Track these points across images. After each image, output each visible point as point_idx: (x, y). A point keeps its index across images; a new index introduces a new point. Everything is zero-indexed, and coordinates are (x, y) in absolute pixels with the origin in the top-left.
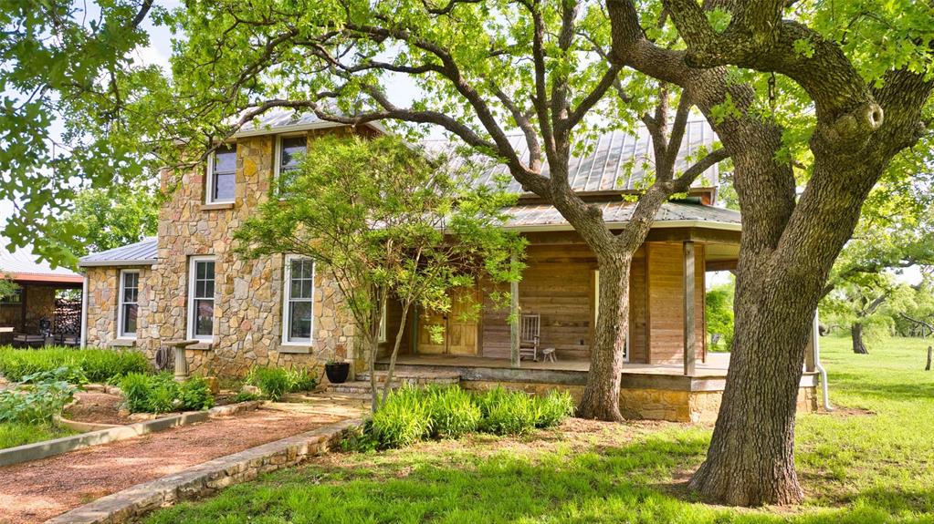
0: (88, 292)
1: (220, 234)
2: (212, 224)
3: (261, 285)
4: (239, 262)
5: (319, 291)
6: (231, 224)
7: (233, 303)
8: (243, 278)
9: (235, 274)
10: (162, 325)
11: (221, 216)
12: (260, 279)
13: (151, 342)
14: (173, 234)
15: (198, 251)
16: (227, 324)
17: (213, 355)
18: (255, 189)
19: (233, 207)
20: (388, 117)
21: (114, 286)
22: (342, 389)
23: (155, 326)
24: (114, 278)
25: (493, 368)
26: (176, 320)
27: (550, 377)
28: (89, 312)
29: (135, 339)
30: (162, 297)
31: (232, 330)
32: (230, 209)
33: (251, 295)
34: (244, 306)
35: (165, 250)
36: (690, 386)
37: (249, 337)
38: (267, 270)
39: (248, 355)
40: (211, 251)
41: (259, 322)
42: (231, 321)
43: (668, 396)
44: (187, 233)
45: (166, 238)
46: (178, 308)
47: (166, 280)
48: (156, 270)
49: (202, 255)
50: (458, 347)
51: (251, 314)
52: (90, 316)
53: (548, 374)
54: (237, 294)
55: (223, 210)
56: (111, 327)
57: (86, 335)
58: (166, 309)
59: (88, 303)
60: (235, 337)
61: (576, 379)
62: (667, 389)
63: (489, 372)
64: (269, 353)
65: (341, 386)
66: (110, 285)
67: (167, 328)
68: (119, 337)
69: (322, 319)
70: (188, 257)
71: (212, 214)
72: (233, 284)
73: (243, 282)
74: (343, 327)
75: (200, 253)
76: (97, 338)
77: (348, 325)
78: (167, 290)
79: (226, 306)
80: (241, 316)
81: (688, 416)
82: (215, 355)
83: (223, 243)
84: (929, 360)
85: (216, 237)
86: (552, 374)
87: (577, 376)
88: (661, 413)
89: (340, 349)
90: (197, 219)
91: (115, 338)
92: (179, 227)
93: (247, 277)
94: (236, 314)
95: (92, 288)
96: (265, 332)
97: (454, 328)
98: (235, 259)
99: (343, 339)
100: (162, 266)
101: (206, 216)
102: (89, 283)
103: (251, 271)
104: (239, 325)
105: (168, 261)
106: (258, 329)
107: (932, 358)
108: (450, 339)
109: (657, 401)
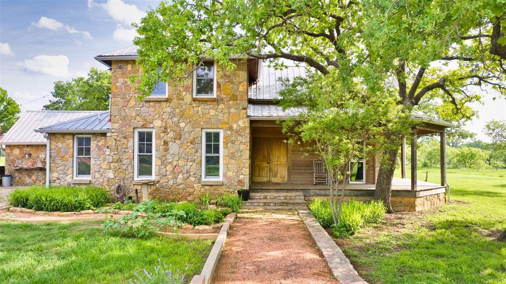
0: (50, 149)
1: (158, 116)
2: (152, 109)
3: (188, 146)
4: (172, 133)
5: (226, 151)
6: (165, 110)
7: (169, 157)
8: (175, 142)
9: (169, 139)
10: (116, 170)
11: (157, 105)
12: (187, 143)
13: (108, 181)
14: (123, 114)
15: (143, 125)
16: (165, 169)
17: (155, 187)
18: (182, 90)
19: (167, 100)
20: (281, 57)
21: (71, 145)
22: (249, 204)
23: (111, 171)
24: (71, 141)
25: (320, 190)
26: (127, 167)
27: (349, 193)
28: (52, 162)
29: (90, 179)
30: (116, 153)
31: (168, 173)
32: (165, 101)
33: (181, 152)
34: (176, 158)
35: (117, 124)
36: (416, 195)
37: (180, 176)
38: (191, 138)
39: (181, 187)
40: (151, 125)
41: (188, 167)
42: (168, 167)
43: (406, 200)
44: (134, 114)
45: (117, 117)
46: (128, 160)
47: (118, 143)
48: (111, 136)
49: (146, 128)
50: (276, 178)
51: (181, 163)
52: (52, 165)
53: (349, 192)
54: (171, 151)
55: (160, 102)
56: (70, 171)
57: (50, 177)
58: (119, 161)
59: (50, 157)
60: (170, 177)
61: (363, 194)
62: (405, 197)
63: (318, 192)
64: (195, 185)
65: (249, 203)
66: (68, 145)
67: (120, 172)
68: (75, 178)
69: (228, 166)
70: (134, 128)
71: (151, 104)
72: (168, 145)
73: (175, 144)
74: (242, 170)
75: (143, 126)
76: (59, 179)
77: (244, 169)
78: (120, 149)
79: (164, 158)
80: (175, 164)
81: (414, 209)
82: (157, 187)
83: (160, 121)
84: (427, 177)
85: (155, 117)
86: (351, 191)
87: (363, 192)
88: (402, 208)
89: (240, 182)
90: (141, 106)
91: (73, 178)
92: (127, 110)
93: (178, 142)
94: (171, 163)
95: (53, 147)
96: (191, 173)
97: (274, 168)
98: (169, 131)
99: (242, 177)
100: (115, 134)
101: (147, 104)
102: (50, 143)
103: (180, 139)
104: (173, 170)
105: (119, 131)
106: (187, 172)
107: (428, 176)
108: (271, 175)
109: (401, 202)
